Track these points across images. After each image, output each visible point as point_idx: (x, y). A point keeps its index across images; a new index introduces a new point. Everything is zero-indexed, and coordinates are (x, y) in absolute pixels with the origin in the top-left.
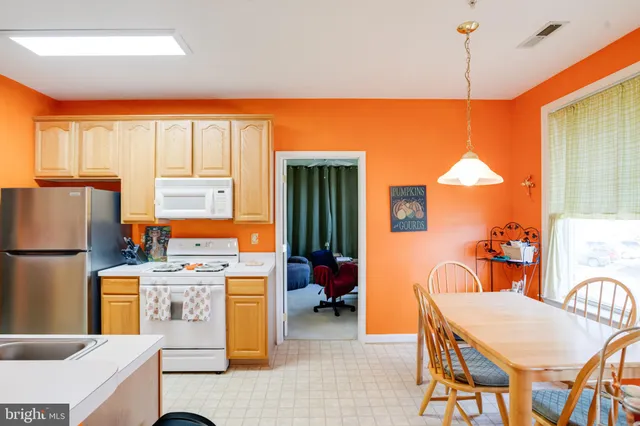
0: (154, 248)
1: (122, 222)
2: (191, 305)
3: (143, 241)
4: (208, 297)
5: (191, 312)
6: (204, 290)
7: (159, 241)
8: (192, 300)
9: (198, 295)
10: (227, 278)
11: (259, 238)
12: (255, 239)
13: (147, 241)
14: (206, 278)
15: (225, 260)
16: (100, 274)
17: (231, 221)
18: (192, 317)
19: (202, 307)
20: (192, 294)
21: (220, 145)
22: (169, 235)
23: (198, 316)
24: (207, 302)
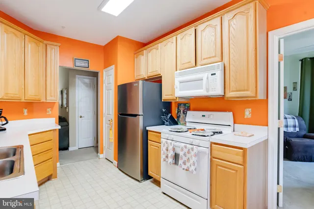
0: (181, 117)
1: (163, 101)
2: (185, 159)
3: (177, 112)
4: (196, 155)
5: (184, 163)
6: (192, 149)
7: (183, 112)
8: (185, 155)
9: (189, 152)
10: (212, 143)
11: (252, 113)
12: (248, 113)
13: (178, 112)
14: (197, 140)
15: (218, 129)
16: (148, 128)
17: (223, 97)
18: (185, 167)
19: (191, 162)
20: (186, 150)
21: (214, 39)
22: (189, 109)
23: (188, 168)
24: (194, 159)
